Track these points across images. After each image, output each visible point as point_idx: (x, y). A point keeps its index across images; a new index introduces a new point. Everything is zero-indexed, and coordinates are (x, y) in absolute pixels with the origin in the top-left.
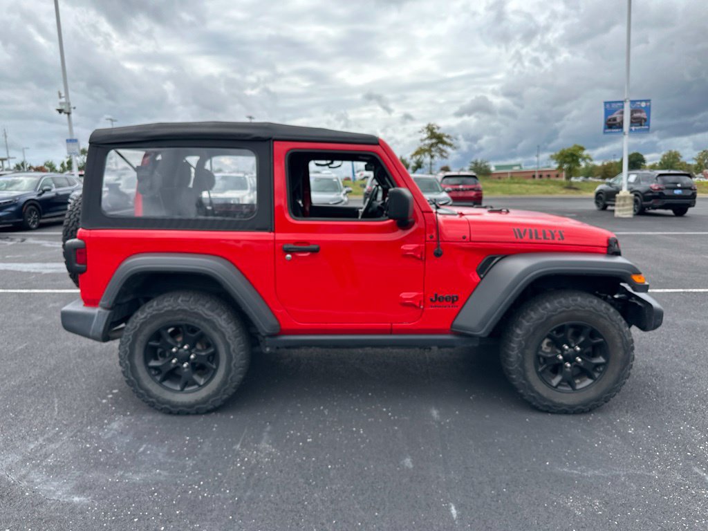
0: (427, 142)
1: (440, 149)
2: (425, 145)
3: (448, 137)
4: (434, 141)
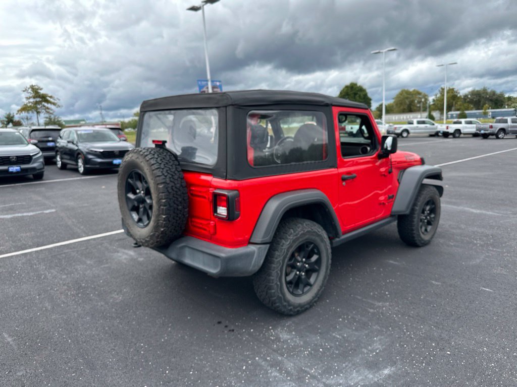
0: (32, 100)
1: (44, 106)
2: (29, 102)
3: (51, 97)
4: (38, 99)
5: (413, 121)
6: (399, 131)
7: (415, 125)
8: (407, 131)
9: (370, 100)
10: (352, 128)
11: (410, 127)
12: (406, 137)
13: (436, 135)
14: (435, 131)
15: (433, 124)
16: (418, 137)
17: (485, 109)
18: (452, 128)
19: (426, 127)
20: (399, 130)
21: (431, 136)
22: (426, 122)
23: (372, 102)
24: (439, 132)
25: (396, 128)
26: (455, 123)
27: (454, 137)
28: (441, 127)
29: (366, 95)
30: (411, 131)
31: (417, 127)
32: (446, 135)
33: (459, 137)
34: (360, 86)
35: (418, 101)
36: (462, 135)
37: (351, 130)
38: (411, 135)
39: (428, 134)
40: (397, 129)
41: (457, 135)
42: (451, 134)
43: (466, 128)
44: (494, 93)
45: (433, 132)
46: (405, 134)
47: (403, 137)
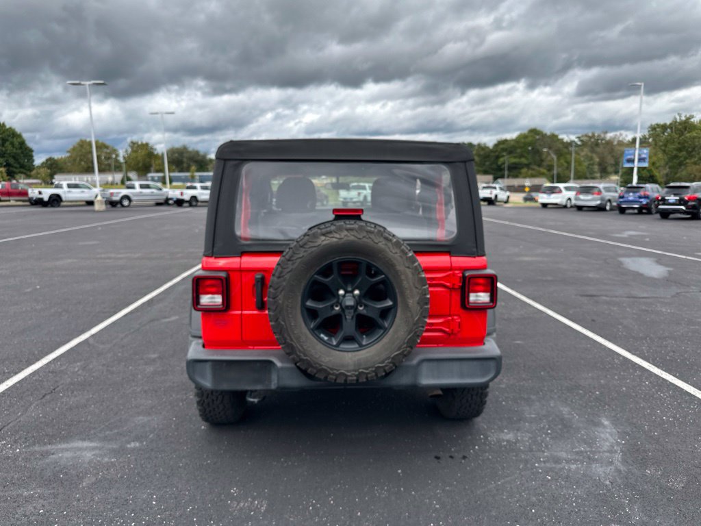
5: (134, 185)
6: (117, 198)
7: (138, 190)
8: (127, 197)
9: (31, 151)
10: (40, 193)
11: (131, 193)
12: (128, 206)
13: (166, 202)
14: (165, 197)
15: (160, 189)
16: (143, 206)
17: (193, 172)
18: (188, 194)
19: (152, 192)
20: (117, 196)
21: (158, 204)
22: (151, 186)
23: (34, 154)
24: (171, 199)
25: (112, 194)
26: (188, 188)
27: (191, 205)
28: (174, 193)
29: (22, 143)
30: (133, 198)
31: (141, 193)
32: (179, 203)
33: (196, 206)
34: (10, 128)
35: (105, 158)
36: (199, 204)
37: (40, 196)
38: (133, 203)
39: (153, 202)
40: (115, 195)
41: (194, 203)
42: (187, 202)
43: (203, 194)
44: (197, 153)
45: (162, 199)
46: (126, 203)
47: (123, 206)
